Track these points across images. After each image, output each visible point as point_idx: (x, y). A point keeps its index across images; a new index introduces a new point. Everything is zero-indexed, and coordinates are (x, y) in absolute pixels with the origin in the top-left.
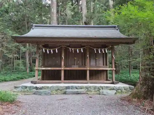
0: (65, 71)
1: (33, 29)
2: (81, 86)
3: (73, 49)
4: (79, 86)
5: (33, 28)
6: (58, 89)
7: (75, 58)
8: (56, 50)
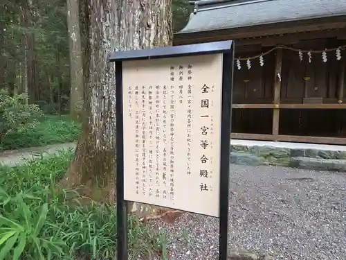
0: (282, 111)
1: (195, 13)
2: (336, 152)
3: (309, 53)
4: (329, 152)
5: (195, 10)
6: (270, 154)
7: (307, 78)
8: (259, 58)
